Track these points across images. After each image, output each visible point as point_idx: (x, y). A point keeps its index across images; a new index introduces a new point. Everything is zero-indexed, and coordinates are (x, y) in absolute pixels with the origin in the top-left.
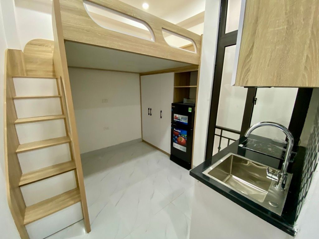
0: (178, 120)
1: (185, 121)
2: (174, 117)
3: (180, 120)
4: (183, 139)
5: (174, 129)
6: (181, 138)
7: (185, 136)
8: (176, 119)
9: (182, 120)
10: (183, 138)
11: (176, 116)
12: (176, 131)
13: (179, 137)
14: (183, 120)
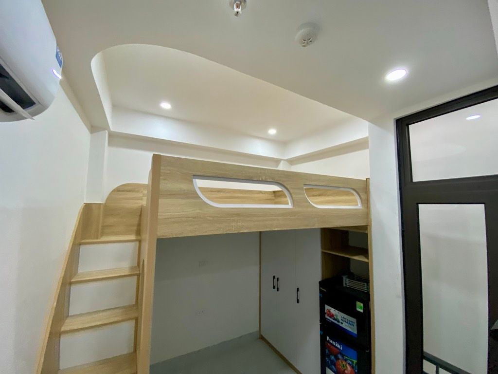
0: (336, 322)
1: (351, 328)
2: (326, 311)
3: (338, 322)
4: (349, 368)
5: (328, 338)
6: (344, 363)
7: (353, 362)
8: (330, 317)
9: (344, 323)
10: (348, 366)
11: (329, 311)
12: (331, 344)
13: (340, 361)
14: (347, 324)
